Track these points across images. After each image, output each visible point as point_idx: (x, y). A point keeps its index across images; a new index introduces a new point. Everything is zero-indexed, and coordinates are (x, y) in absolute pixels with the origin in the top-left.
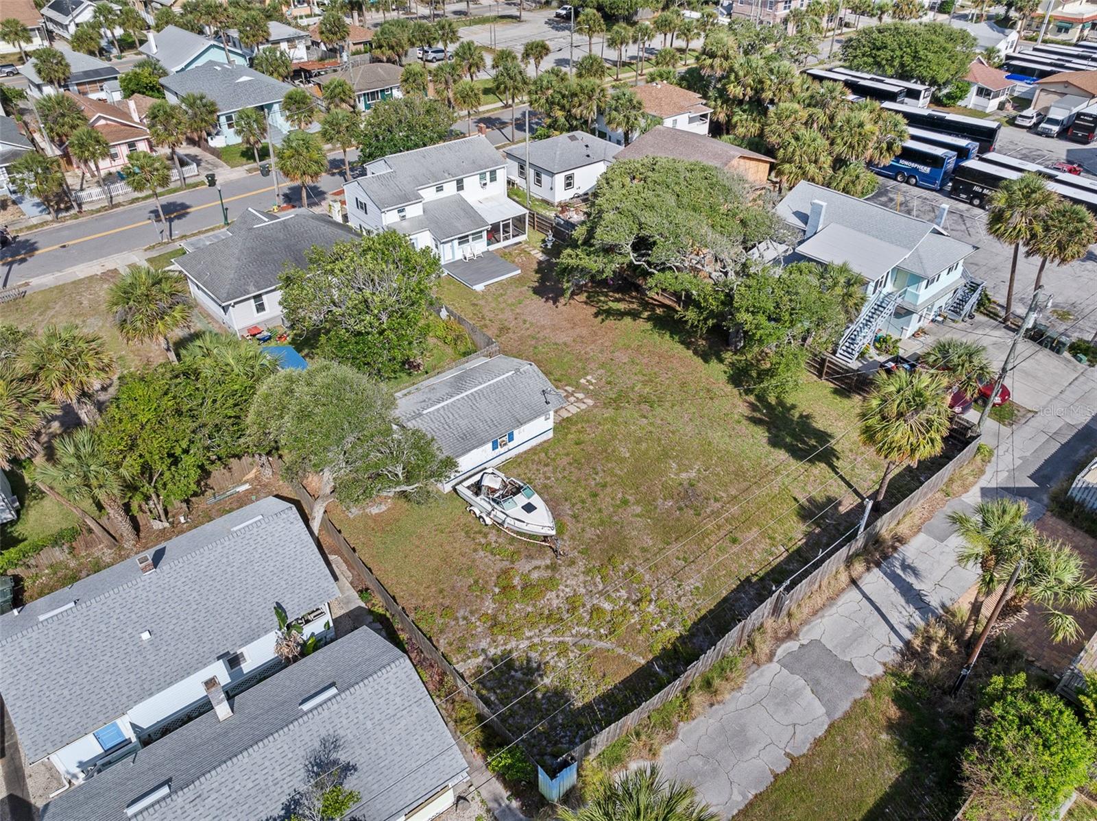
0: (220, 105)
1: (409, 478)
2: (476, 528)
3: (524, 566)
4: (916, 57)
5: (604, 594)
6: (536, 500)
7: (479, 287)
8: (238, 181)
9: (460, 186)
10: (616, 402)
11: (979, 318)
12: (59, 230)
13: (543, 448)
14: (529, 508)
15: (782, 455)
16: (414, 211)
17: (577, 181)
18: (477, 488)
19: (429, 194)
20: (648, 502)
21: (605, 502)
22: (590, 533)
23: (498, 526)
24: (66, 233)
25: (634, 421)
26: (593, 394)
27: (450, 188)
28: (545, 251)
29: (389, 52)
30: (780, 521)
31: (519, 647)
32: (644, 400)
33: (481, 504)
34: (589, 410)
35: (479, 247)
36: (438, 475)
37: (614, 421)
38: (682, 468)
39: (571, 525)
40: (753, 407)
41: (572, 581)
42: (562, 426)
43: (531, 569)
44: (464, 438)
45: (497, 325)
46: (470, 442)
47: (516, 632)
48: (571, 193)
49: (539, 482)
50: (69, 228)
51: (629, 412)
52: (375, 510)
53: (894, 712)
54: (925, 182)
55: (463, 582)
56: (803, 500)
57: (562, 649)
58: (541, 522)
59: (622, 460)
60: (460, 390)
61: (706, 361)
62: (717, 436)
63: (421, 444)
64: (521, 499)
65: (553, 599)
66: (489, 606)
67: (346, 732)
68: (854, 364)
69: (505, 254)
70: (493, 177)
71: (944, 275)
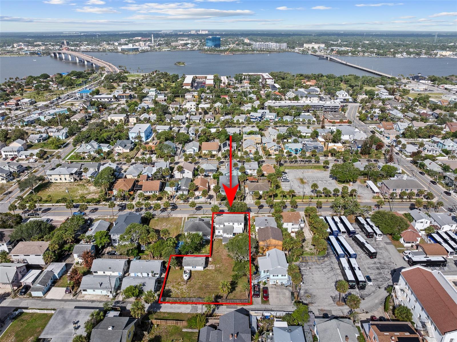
3: (182, 283)
7: (223, 243)
9: (233, 224)
10: (216, 270)
11: (290, 288)
16: (222, 226)
20: (202, 284)
22: (193, 283)
24: (183, 207)
25: (215, 274)
26: (216, 268)
27: (231, 224)
31: (172, 289)
32: (221, 272)
35: (230, 236)
37: (213, 273)
44: (188, 264)
45: (218, 251)
47: (174, 288)
50: (184, 205)
52: (176, 268)
55: (175, 281)
57: (175, 292)
59: (207, 278)
66: (175, 284)
67: (147, 282)
70: (241, 224)
71: (280, 276)
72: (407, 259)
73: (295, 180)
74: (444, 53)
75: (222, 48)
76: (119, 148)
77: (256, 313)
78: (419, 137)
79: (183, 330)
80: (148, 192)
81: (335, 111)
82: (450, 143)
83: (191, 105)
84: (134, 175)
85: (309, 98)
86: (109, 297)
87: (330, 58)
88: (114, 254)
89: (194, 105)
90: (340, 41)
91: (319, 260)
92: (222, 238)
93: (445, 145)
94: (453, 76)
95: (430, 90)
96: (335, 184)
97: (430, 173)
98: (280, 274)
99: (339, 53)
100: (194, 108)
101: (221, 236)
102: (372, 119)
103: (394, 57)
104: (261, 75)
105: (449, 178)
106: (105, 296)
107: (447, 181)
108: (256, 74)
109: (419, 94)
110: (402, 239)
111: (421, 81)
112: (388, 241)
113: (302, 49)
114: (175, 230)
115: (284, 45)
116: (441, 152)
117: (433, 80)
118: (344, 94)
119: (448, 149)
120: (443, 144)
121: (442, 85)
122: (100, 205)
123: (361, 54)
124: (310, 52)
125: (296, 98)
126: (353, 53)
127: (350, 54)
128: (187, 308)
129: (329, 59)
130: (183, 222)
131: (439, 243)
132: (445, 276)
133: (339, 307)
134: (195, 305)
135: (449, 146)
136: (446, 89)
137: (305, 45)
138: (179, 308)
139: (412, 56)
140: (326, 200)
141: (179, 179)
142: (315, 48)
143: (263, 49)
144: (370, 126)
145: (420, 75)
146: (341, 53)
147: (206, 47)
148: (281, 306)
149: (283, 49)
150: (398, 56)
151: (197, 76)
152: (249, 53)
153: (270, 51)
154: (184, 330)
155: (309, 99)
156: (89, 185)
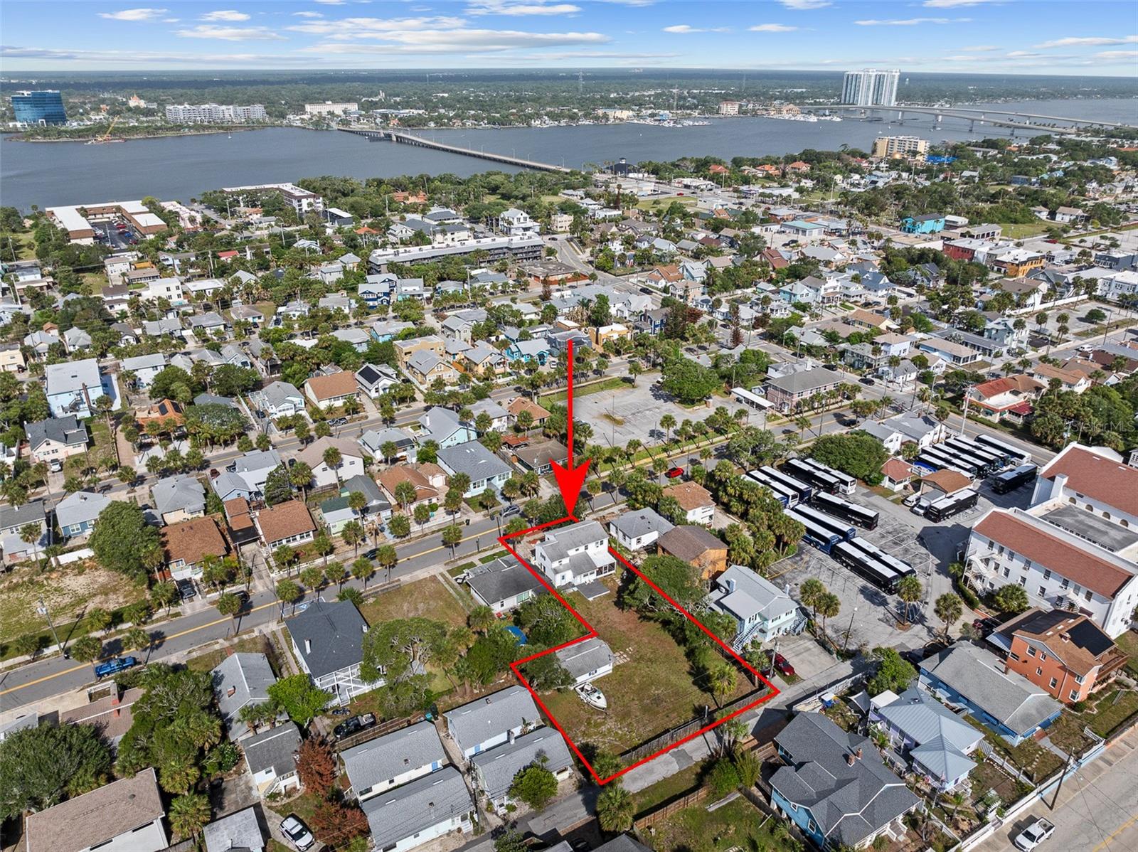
0: (471, 478)
1: (563, 684)
2: (581, 704)
3: (595, 717)
4: (847, 463)
5: (620, 729)
6: (601, 695)
7: (591, 599)
8: (480, 522)
9: (586, 548)
10: (638, 660)
11: (806, 634)
12: (403, 548)
13: (608, 676)
14: (599, 698)
15: (696, 688)
16: (566, 561)
17: (643, 540)
18: (582, 689)
19: (572, 552)
20: (641, 700)
21: (626, 699)
22: (619, 709)
23: (588, 703)
24: (406, 550)
25: (644, 669)
26: (631, 656)
27: (582, 549)
28: (622, 580)
29: (554, 432)
30: (686, 711)
31: (591, 741)
32: (650, 660)
33: (583, 695)
34: (628, 662)
35: (592, 578)
36: (570, 684)
37: (636, 668)
38: (657, 689)
39: (613, 705)
40: (692, 668)
41: (610, 724)
42: (616, 668)
43: (598, 719)
44: (579, 671)
45: (596, 619)
46: (581, 672)
47: (590, 737)
48: (640, 545)
49: (604, 689)
50: (407, 547)
51: (642, 665)
52: (547, 693)
53: (699, 770)
54: (822, 549)
55: (575, 721)
56: (697, 705)
57: (604, 743)
58: (602, 703)
59: (635, 684)
60: (579, 652)
61: (679, 645)
62: (673, 678)
63: (566, 673)
64: (596, 694)
65: (603, 728)
66: (583, 728)
67: (545, 748)
68: (739, 652)
69: (604, 580)
70: (602, 543)
71: (783, 616)
72: (922, 512)
73: (597, 421)
74: (619, 114)
75: (73, 125)
76: (49, 448)
77: (806, 705)
78: (738, 287)
79: (710, 810)
80: (298, 537)
81: (536, 258)
82: (803, 289)
83: (168, 289)
84: (192, 507)
85: (449, 234)
86: (464, 831)
87: (397, 137)
88: (359, 728)
89: (178, 288)
90: (382, 95)
91: (796, 563)
92: (576, 589)
93: (795, 295)
94: (684, 159)
95: (662, 193)
96: (680, 410)
97: (813, 351)
98: (782, 612)
99: (406, 123)
100: (179, 296)
101: (570, 585)
102: (623, 264)
103: (529, 126)
104: (278, 189)
105: (852, 353)
106: (448, 834)
107: (849, 359)
108: (262, 187)
109: (655, 202)
110: (886, 479)
111: (631, 175)
112: (866, 491)
113: (304, 117)
114: (448, 612)
115: (258, 111)
116: (792, 309)
117: (655, 171)
118: (519, 216)
119: (803, 300)
120: (791, 294)
121: (677, 180)
122: (158, 620)
123: (458, 123)
124: (334, 126)
125: (420, 238)
126: (438, 121)
127: (432, 124)
128: (667, 763)
129: (394, 139)
130: (447, 586)
131: (942, 467)
132: (1027, 512)
133: (908, 633)
134: (675, 750)
135: (802, 295)
136: (687, 187)
137: (308, 108)
138: (651, 772)
139: (563, 123)
140: (679, 451)
141: (331, 485)
142: (336, 112)
143: (202, 121)
144: (631, 280)
145: (623, 162)
146: (410, 123)
147: (19, 125)
148: (824, 674)
149: (258, 120)
150: (536, 123)
151: (86, 206)
152: (170, 134)
153: (226, 128)
154: (712, 808)
155: (449, 236)
156: (54, 575)
